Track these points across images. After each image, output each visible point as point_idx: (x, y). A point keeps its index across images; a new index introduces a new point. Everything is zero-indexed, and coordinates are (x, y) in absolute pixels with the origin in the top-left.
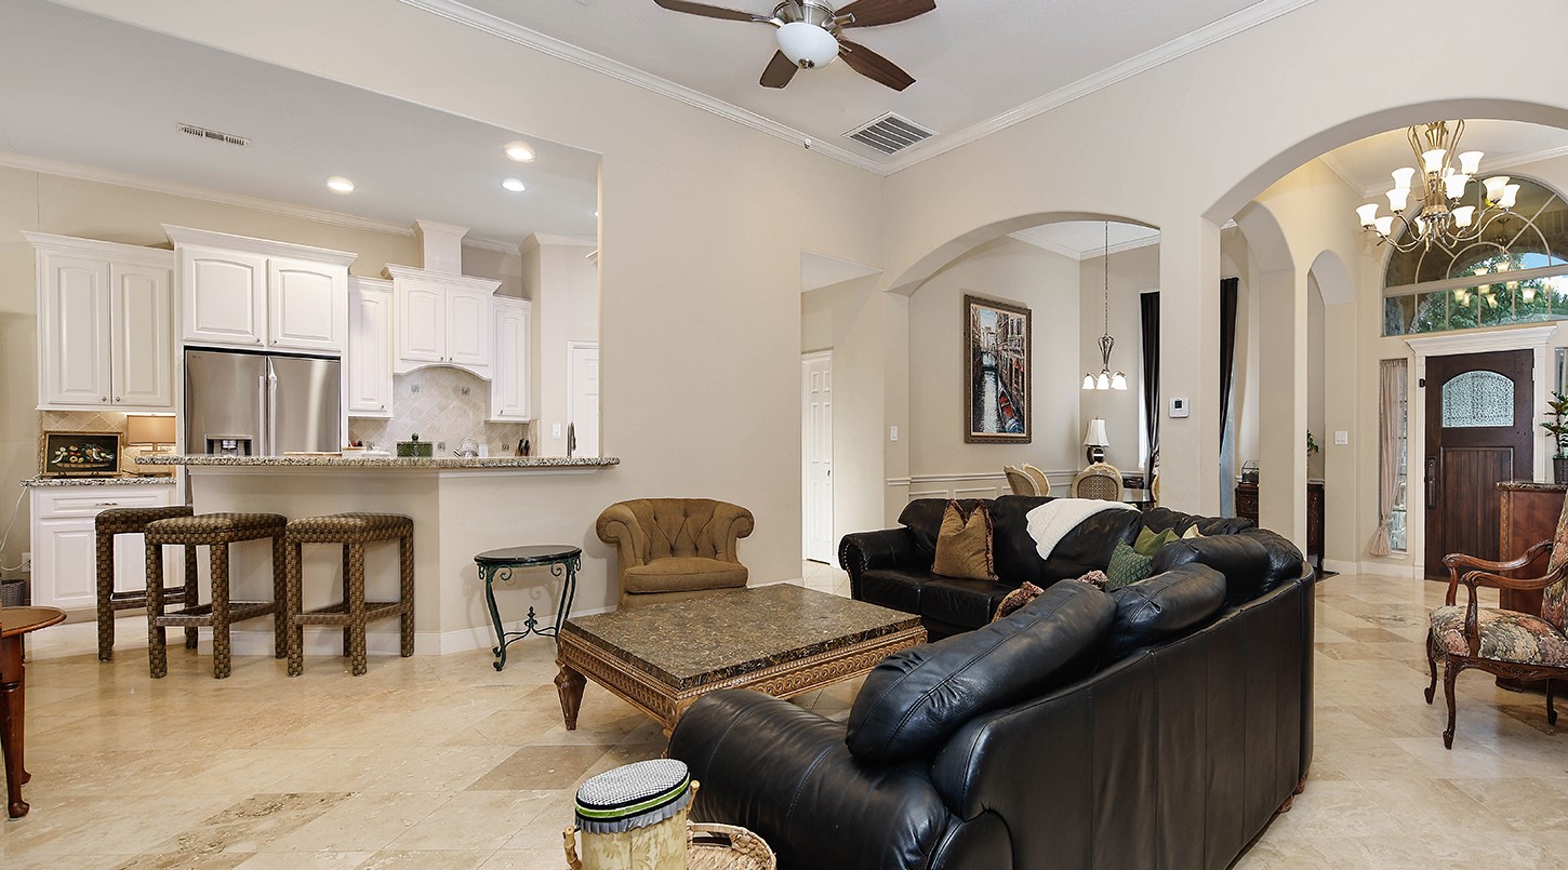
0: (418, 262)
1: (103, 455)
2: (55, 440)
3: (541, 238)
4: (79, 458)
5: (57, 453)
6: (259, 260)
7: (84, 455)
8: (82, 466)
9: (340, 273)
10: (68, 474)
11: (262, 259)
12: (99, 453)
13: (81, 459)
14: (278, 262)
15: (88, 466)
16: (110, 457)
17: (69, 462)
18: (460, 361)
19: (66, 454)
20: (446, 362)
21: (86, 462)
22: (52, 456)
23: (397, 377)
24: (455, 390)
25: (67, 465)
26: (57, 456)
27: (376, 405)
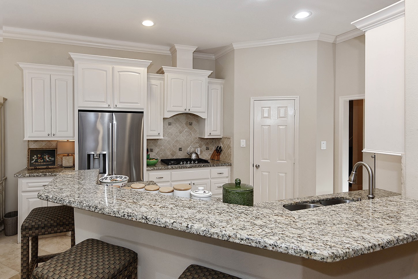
0: (174, 65)
1: (50, 158)
2: (32, 152)
3: (236, 46)
4: (41, 160)
5: (34, 158)
6: (109, 67)
7: (43, 159)
8: (42, 164)
9: (143, 70)
10: (37, 167)
11: (110, 67)
12: (48, 157)
13: (42, 161)
14: (118, 68)
15: (45, 163)
16: (53, 159)
17: (38, 162)
18: (193, 111)
19: (36, 158)
20: (187, 111)
21: (44, 162)
22: (31, 159)
23: (164, 119)
24: (186, 124)
25: (37, 163)
26: (33, 159)
27: (156, 133)
